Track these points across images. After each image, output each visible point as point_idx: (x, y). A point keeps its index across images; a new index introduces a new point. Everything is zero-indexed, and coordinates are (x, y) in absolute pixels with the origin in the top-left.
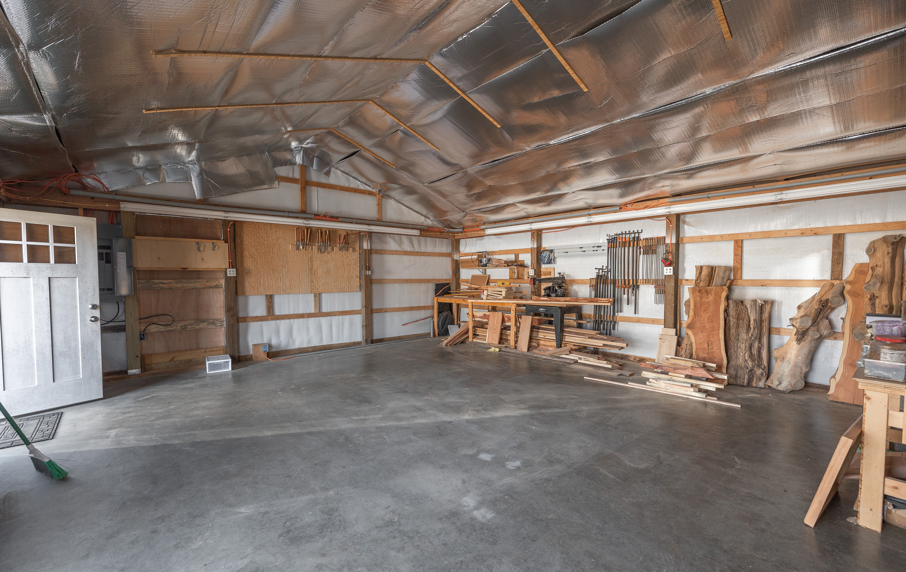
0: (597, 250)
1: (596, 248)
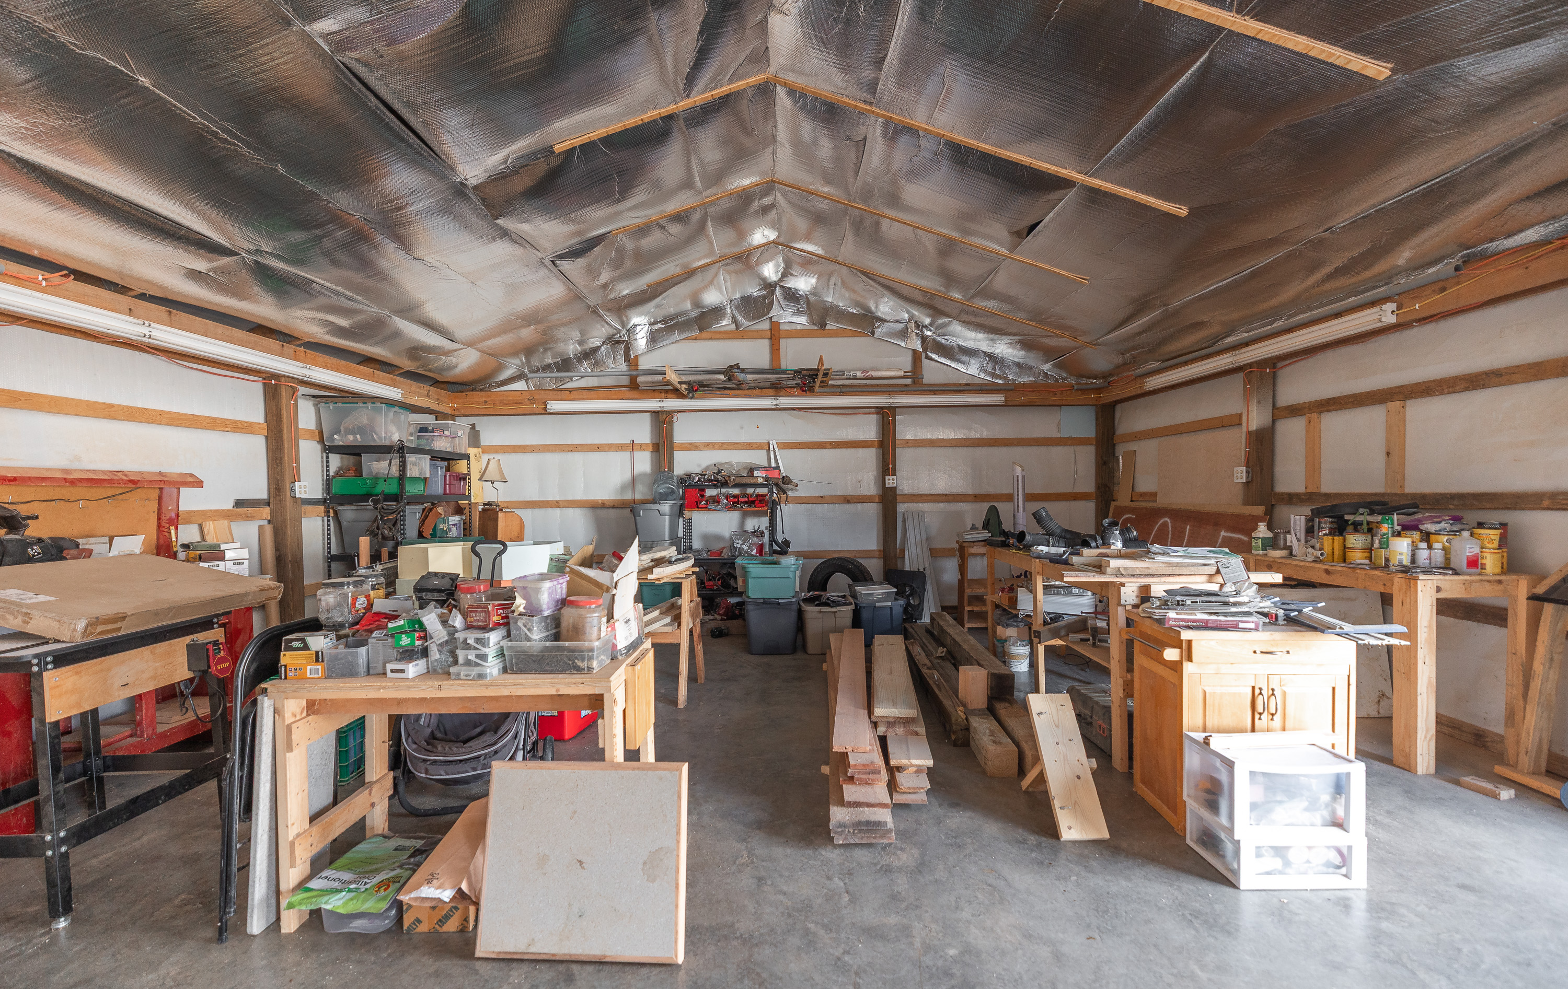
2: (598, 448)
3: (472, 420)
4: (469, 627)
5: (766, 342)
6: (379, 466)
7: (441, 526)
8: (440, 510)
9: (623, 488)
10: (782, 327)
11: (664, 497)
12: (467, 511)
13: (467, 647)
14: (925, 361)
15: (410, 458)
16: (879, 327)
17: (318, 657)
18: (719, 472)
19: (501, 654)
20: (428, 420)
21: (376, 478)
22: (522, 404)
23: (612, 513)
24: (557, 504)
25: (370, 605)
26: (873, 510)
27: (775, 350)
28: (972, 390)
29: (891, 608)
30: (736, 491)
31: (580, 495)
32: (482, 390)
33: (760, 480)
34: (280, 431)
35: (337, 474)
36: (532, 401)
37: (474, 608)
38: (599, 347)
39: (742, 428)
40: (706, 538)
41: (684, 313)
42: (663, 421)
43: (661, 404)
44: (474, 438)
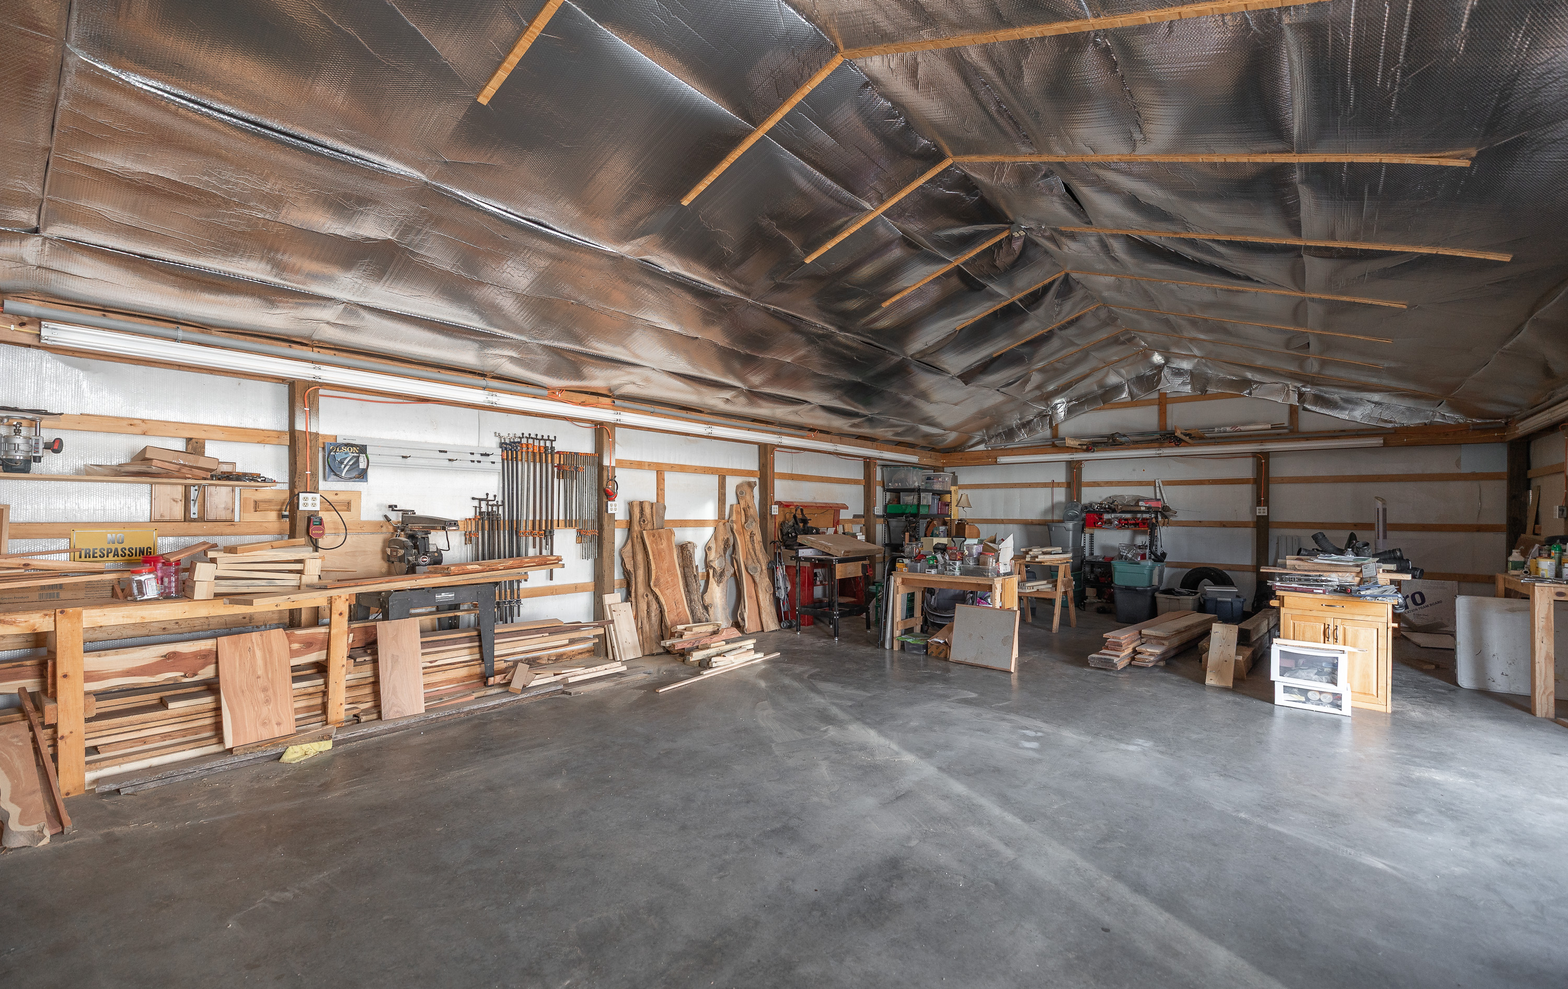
0: (479, 462)
1: (477, 457)
2: (1030, 485)
3: (953, 469)
4: (950, 560)
5: (1155, 408)
6: (909, 499)
7: (935, 532)
8: (935, 522)
9: (1046, 512)
10: (1168, 396)
11: (1072, 519)
12: (949, 524)
13: (950, 565)
14: (1302, 413)
15: (922, 495)
16: (1256, 388)
17: (906, 566)
18: (1113, 502)
19: (960, 569)
20: (931, 472)
21: (907, 505)
22: (983, 459)
23: (1038, 528)
24: (1002, 522)
25: (920, 553)
26: (1249, 534)
27: (1162, 414)
28: (1346, 435)
29: (1232, 603)
30: (1129, 516)
31: (1017, 516)
32: (960, 451)
33: (1143, 509)
34: (870, 483)
35: (889, 502)
36: (988, 457)
37: (952, 553)
38: (1033, 420)
39: (1134, 470)
40: (1104, 548)
41: (1092, 392)
42: (1074, 468)
43: (1072, 456)
44: (955, 482)
